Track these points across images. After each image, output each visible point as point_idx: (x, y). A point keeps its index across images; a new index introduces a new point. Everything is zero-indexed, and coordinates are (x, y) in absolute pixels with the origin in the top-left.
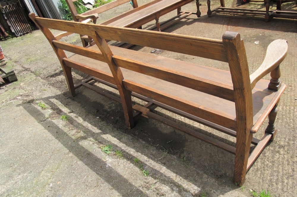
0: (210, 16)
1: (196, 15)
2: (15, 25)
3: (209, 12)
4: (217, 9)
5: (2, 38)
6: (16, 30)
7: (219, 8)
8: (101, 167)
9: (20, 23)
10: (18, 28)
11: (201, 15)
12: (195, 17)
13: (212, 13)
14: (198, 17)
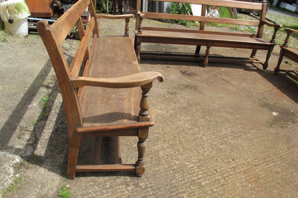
0: (276, 73)
1: (262, 65)
2: (127, 7)
3: (277, 69)
4: (290, 71)
5: (113, 13)
6: (125, 11)
7: (293, 72)
8: (25, 104)
9: (131, 7)
10: (128, 10)
11: (267, 69)
12: (261, 67)
13: (280, 72)
14: (263, 68)
